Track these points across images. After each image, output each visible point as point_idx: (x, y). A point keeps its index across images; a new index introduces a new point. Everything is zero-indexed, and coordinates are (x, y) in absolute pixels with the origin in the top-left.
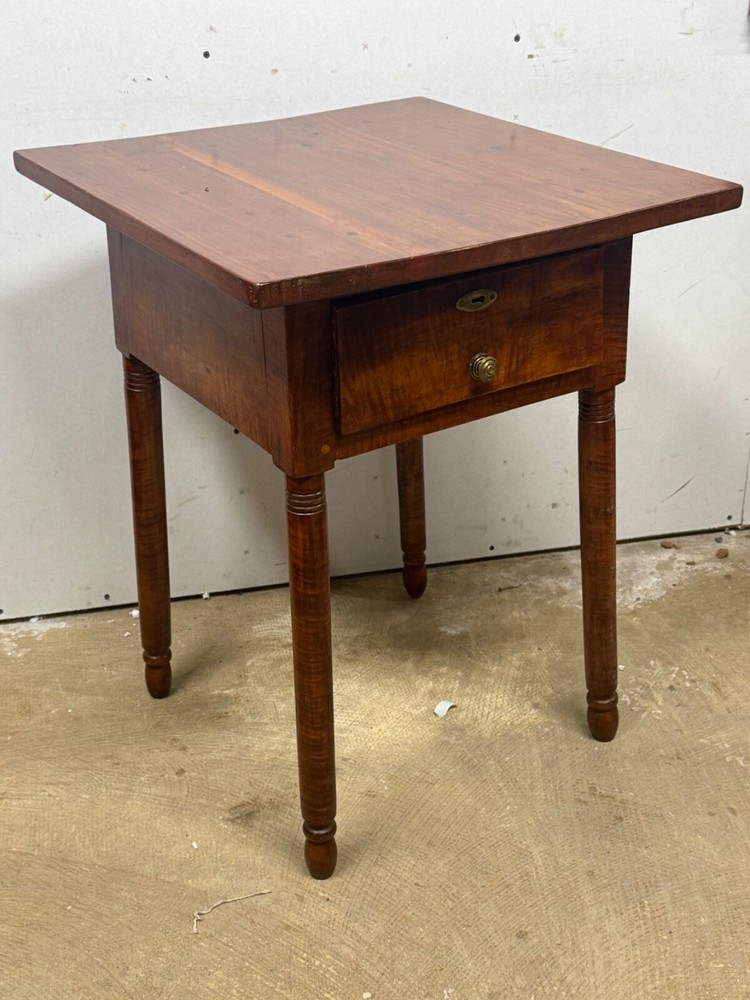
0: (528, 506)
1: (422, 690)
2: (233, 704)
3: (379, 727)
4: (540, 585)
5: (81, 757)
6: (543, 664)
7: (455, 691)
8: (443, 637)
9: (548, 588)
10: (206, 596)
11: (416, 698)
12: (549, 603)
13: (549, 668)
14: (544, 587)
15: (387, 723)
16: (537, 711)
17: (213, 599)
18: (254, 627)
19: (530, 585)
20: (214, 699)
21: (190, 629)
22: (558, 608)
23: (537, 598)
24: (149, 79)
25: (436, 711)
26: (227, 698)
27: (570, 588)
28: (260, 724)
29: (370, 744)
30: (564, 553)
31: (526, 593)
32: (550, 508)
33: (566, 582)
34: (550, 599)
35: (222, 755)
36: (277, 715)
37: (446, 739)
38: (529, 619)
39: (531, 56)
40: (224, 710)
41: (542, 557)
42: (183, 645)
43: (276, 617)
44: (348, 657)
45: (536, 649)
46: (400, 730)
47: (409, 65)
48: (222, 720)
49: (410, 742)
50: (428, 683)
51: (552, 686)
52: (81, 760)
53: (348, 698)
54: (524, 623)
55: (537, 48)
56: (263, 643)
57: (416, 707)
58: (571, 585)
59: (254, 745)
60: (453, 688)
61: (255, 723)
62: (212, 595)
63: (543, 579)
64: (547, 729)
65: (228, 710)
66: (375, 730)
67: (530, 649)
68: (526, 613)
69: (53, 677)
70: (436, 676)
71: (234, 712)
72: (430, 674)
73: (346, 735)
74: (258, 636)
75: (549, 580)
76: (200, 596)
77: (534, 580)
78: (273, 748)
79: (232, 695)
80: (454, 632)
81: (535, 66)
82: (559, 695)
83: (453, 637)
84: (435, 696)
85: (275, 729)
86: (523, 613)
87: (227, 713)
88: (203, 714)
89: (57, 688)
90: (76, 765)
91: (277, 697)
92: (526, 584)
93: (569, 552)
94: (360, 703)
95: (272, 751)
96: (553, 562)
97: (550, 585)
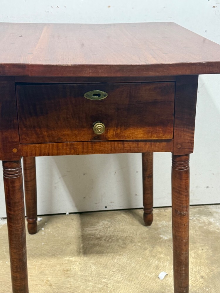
0: (197, 187)
1: (153, 264)
2: (73, 264)
3: (134, 282)
4: (200, 219)
5: (8, 285)
6: (204, 257)
7: (167, 267)
8: (161, 240)
9: (204, 221)
10: (67, 214)
11: (150, 269)
12: (205, 228)
13: (207, 258)
14: (203, 220)
15: (138, 281)
16: (203, 280)
17: (70, 215)
18: (85, 229)
19: (197, 219)
20: (66, 262)
21: (60, 228)
22: (209, 231)
23: (200, 225)
24: (58, 7)
25: (159, 276)
26: (71, 262)
27: (213, 222)
28: (84, 276)
29: (130, 290)
30: (209, 206)
31: (195, 222)
32: (206, 188)
33: (212, 219)
34: (205, 226)
35: (67, 290)
36: (92, 272)
37: (164, 291)
38: (197, 235)
39: (214, 7)
40: (69, 268)
41: (201, 207)
42: (56, 235)
43: (94, 225)
44: (122, 246)
45: (201, 249)
46: (143, 284)
47: (164, 7)
48: (68, 272)
49: (147, 291)
50: (155, 261)
51: (208, 268)
52: (8, 287)
53: (122, 266)
54: (195, 236)
55: (217, 3)
56: (88, 237)
57: (150, 273)
58: (214, 220)
59: (80, 287)
60: (166, 265)
61: (82, 275)
62: (70, 213)
63: (202, 217)
64: (207, 290)
65: (71, 268)
66: (133, 283)
67: (198, 249)
68: (196, 232)
69: (2, 246)
70: (159, 258)
71: (74, 269)
72: (156, 257)
73: (120, 285)
74: (86, 233)
75: (205, 218)
76: (65, 214)
77: (198, 217)
78: (88, 289)
79: (73, 260)
80: (166, 238)
81: (215, 11)
82: (212, 273)
83: (166, 240)
84: (158, 269)
85: (90, 279)
86: (194, 232)
87: (70, 269)
88: (61, 268)
89: (3, 251)
90: (5, 289)
91: (92, 263)
92: (195, 218)
93: (211, 206)
94: (126, 269)
95: (88, 290)
96: (205, 210)
97: (205, 220)
